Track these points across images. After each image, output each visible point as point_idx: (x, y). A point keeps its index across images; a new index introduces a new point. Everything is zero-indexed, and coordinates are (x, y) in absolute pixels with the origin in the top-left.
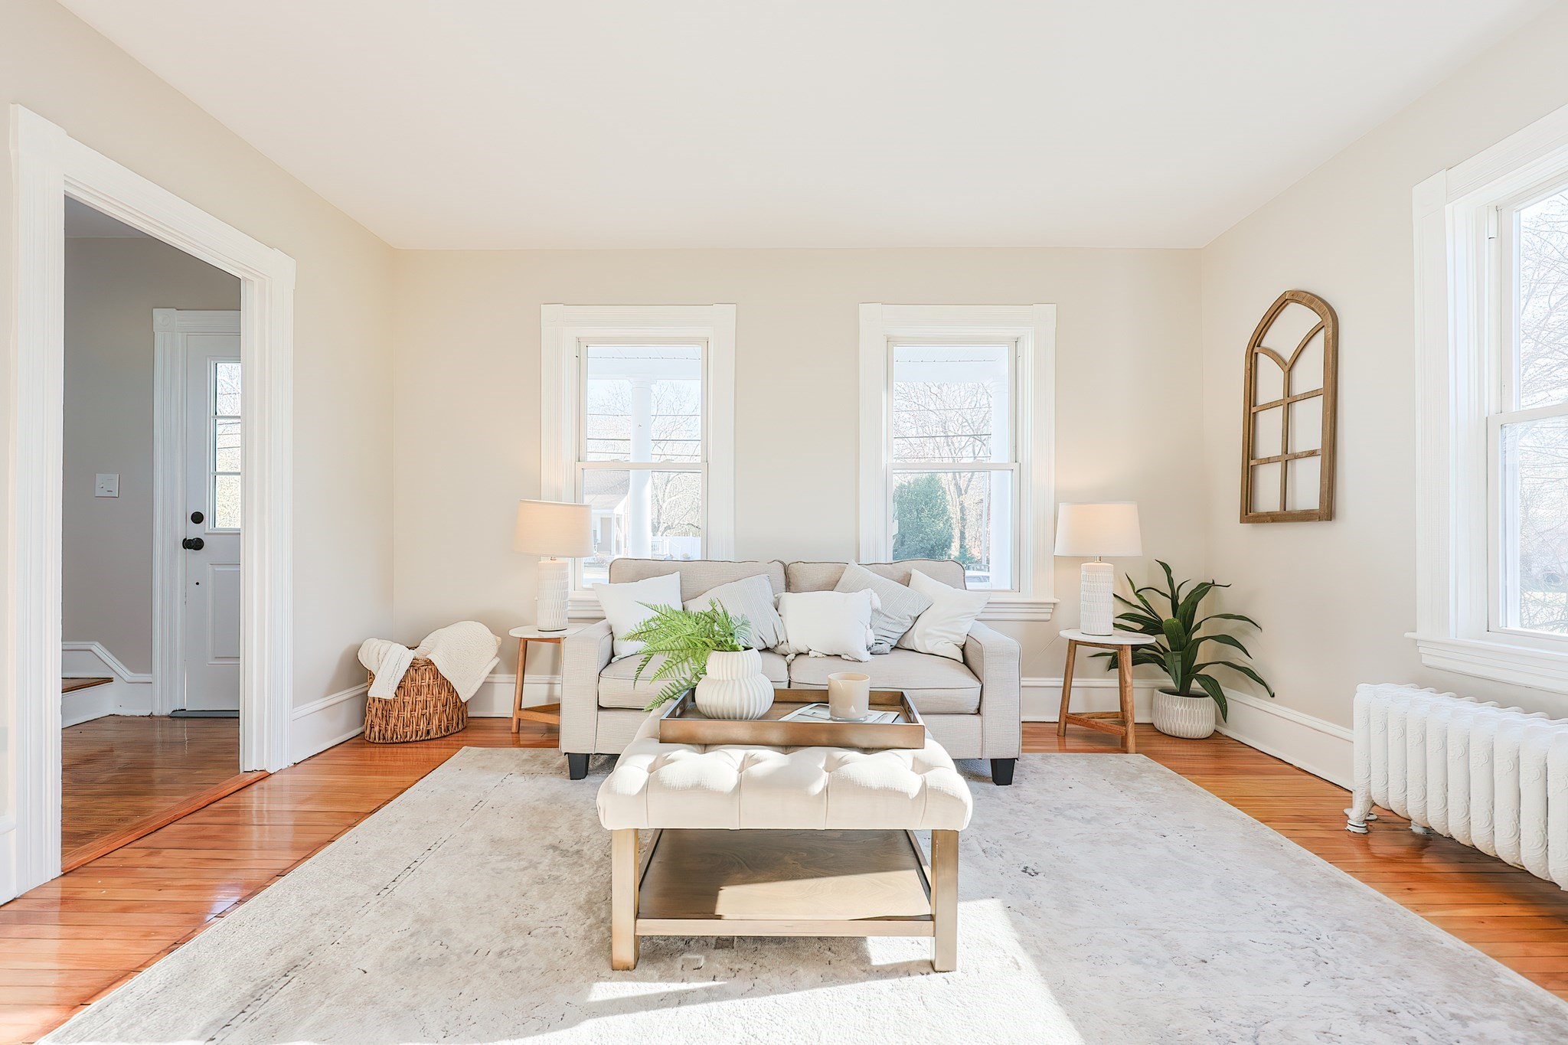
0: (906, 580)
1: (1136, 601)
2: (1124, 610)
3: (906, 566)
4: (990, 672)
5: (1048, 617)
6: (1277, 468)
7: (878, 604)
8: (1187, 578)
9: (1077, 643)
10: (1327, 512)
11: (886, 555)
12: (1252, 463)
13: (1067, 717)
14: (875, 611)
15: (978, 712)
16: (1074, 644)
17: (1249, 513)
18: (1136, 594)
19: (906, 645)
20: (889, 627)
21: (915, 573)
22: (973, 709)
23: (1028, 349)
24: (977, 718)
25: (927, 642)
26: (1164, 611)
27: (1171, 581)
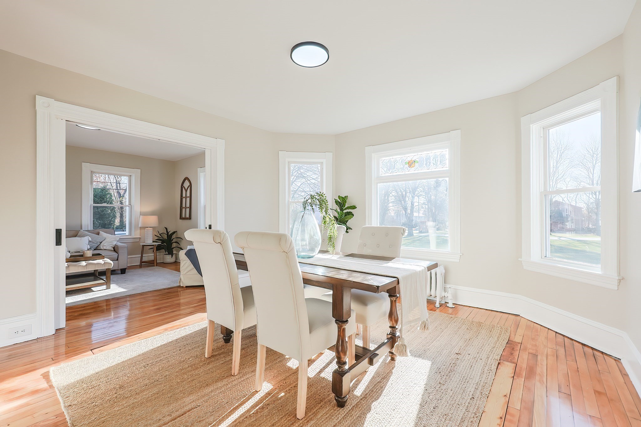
0: (98, 234)
1: (160, 236)
2: (157, 238)
3: (97, 231)
4: (120, 251)
5: (138, 241)
6: (184, 209)
7: (90, 239)
8: (171, 231)
9: (144, 245)
10: (190, 218)
11: (91, 228)
12: (182, 208)
13: (142, 262)
14: (90, 241)
15: (117, 260)
16: (143, 246)
17: (181, 218)
18: (160, 235)
19: (98, 249)
20: (93, 245)
21: (100, 232)
22: (116, 259)
23: (133, 178)
24: (117, 261)
25: (104, 247)
26: (165, 237)
27: (167, 231)
